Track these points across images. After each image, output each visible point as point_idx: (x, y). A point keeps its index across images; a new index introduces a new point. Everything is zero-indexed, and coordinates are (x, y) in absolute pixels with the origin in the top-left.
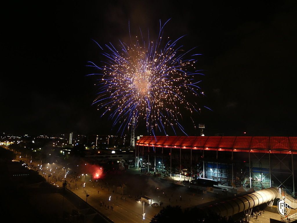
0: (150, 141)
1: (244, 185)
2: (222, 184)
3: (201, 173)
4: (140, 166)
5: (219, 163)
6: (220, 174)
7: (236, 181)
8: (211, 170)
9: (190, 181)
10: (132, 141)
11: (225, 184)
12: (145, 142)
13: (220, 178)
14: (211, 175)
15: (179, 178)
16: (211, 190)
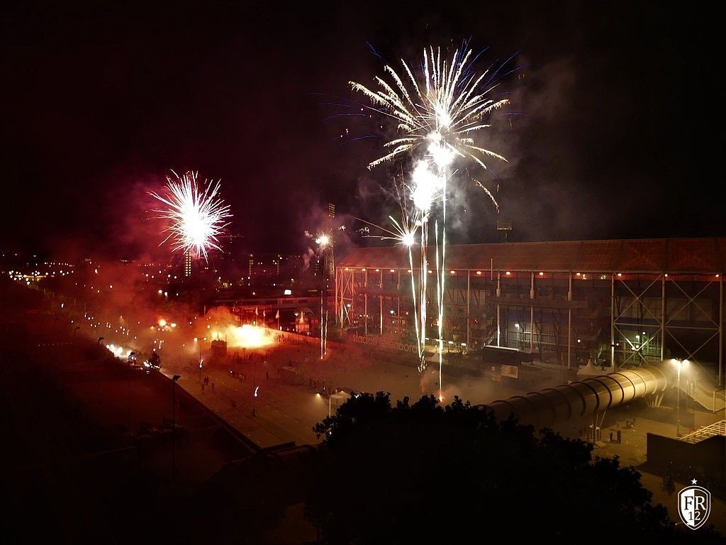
1: (597, 359)
3: (491, 335)
4: (346, 323)
5: (537, 310)
6: (540, 336)
7: (577, 353)
8: (517, 325)
10: (329, 262)
11: (552, 360)
12: (356, 262)
13: (538, 345)
14: (518, 338)
16: (512, 372)
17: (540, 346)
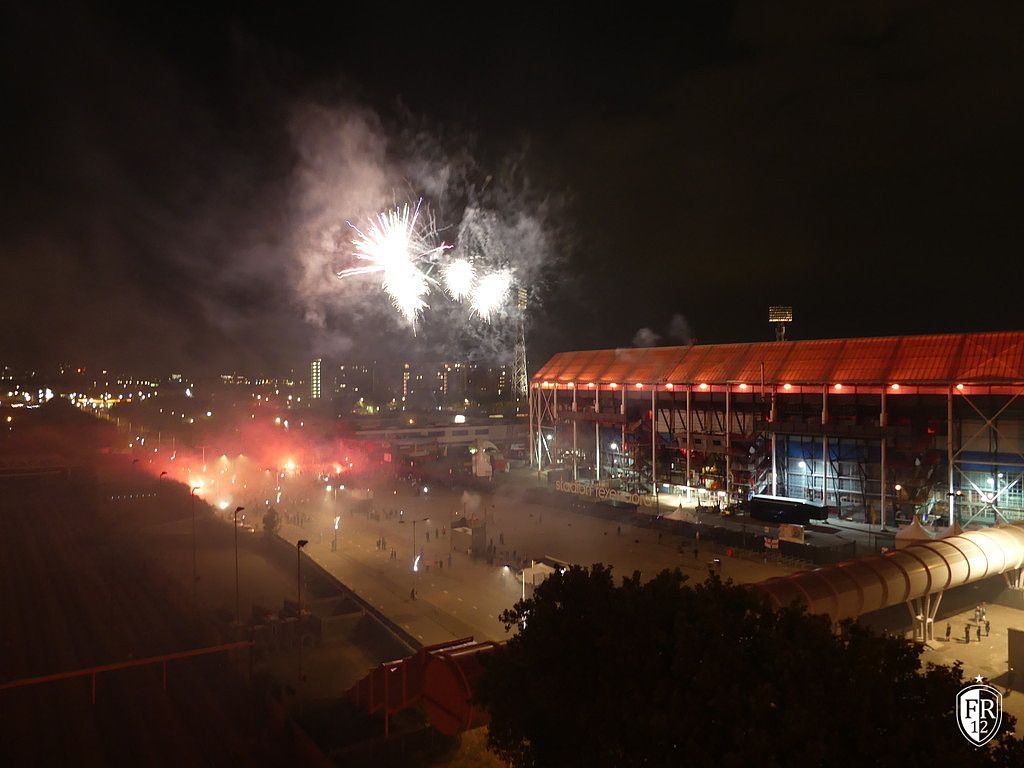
0: (579, 368)
1: (927, 516)
2: (842, 518)
3: (763, 479)
4: (546, 463)
5: (832, 441)
6: (837, 481)
7: (894, 505)
8: (802, 465)
9: (721, 507)
10: (519, 374)
11: (856, 516)
12: (561, 373)
13: (835, 494)
14: (803, 484)
15: (683, 499)
16: (796, 534)
17: (838, 495)
